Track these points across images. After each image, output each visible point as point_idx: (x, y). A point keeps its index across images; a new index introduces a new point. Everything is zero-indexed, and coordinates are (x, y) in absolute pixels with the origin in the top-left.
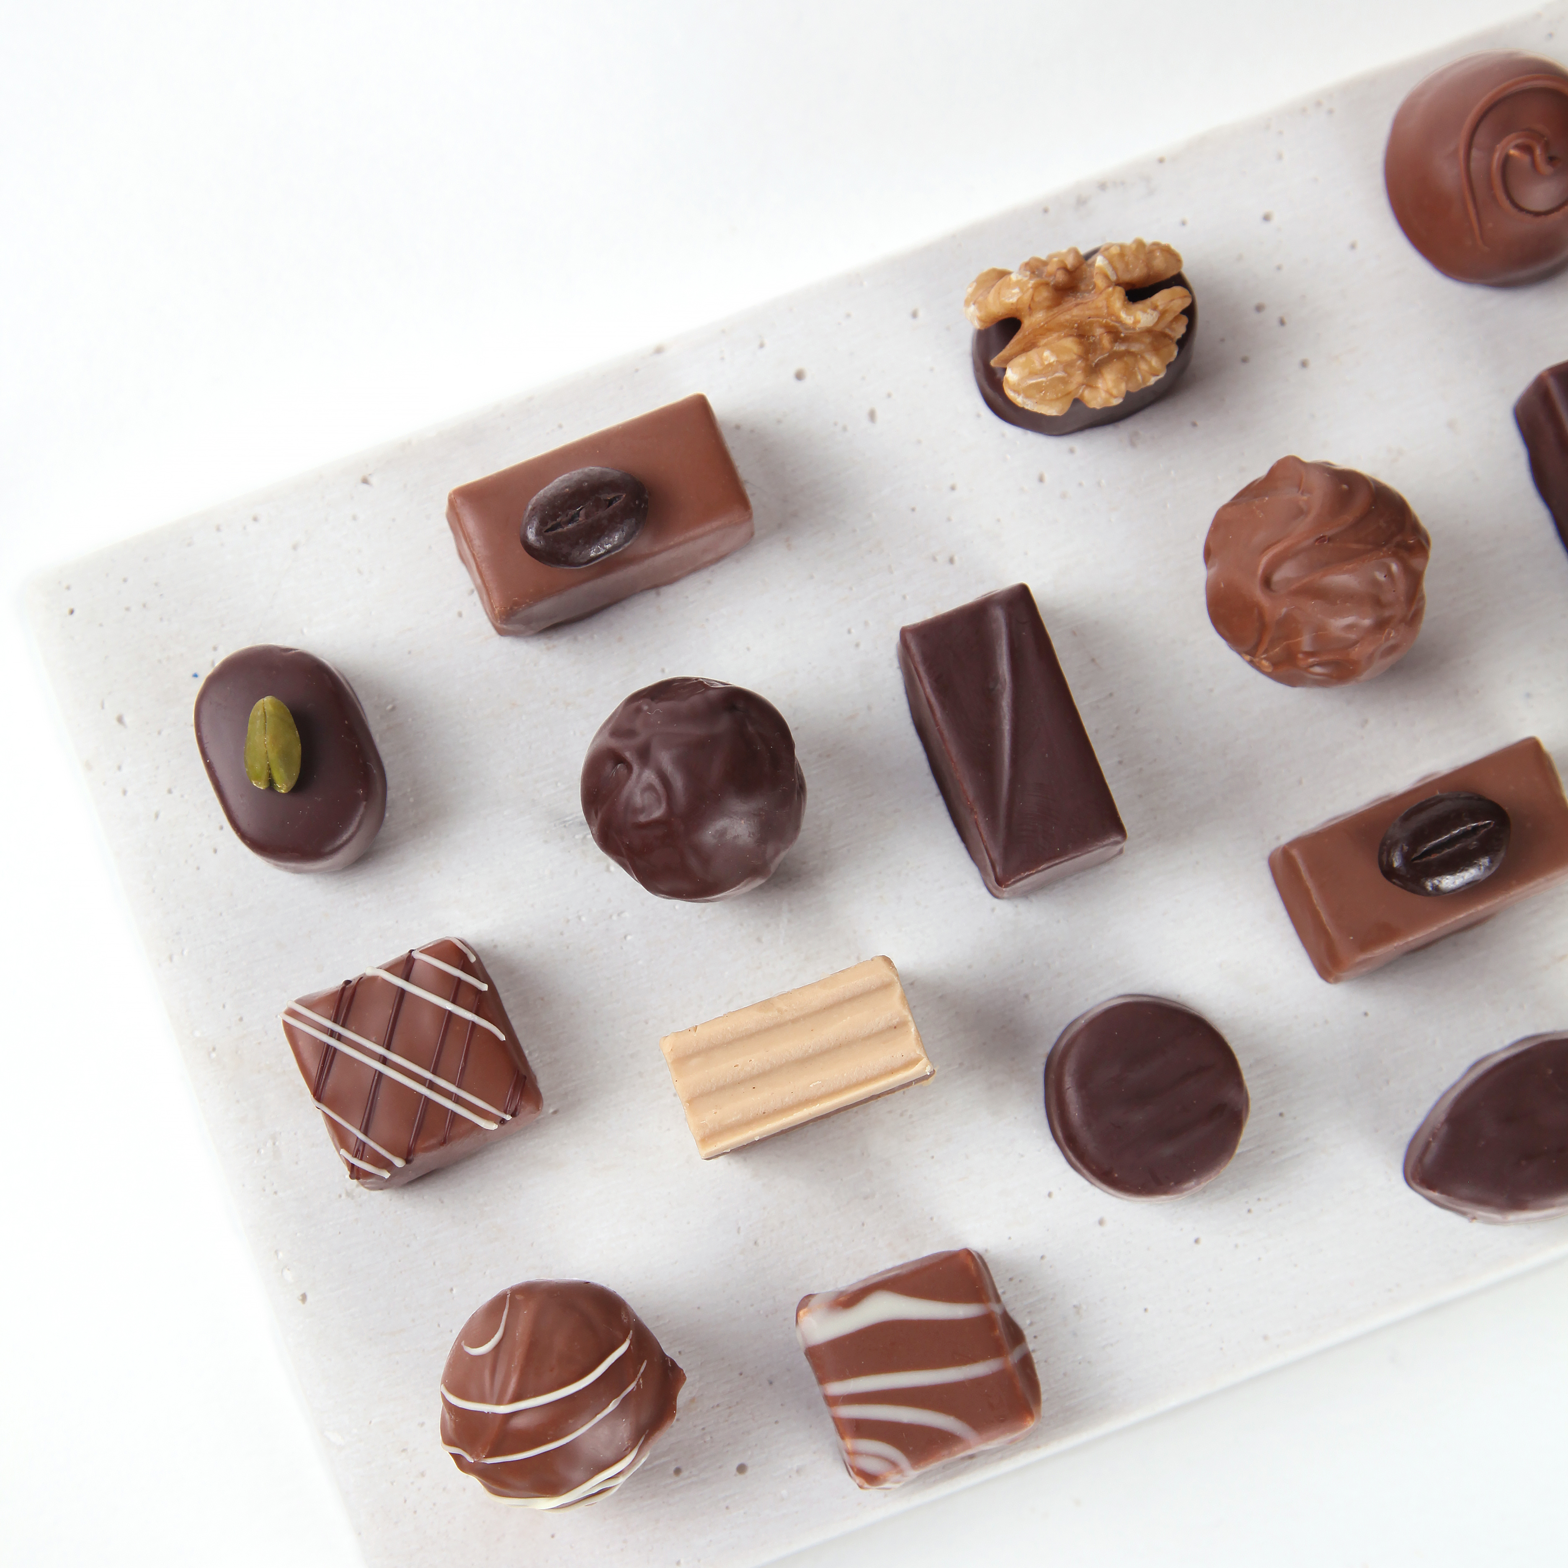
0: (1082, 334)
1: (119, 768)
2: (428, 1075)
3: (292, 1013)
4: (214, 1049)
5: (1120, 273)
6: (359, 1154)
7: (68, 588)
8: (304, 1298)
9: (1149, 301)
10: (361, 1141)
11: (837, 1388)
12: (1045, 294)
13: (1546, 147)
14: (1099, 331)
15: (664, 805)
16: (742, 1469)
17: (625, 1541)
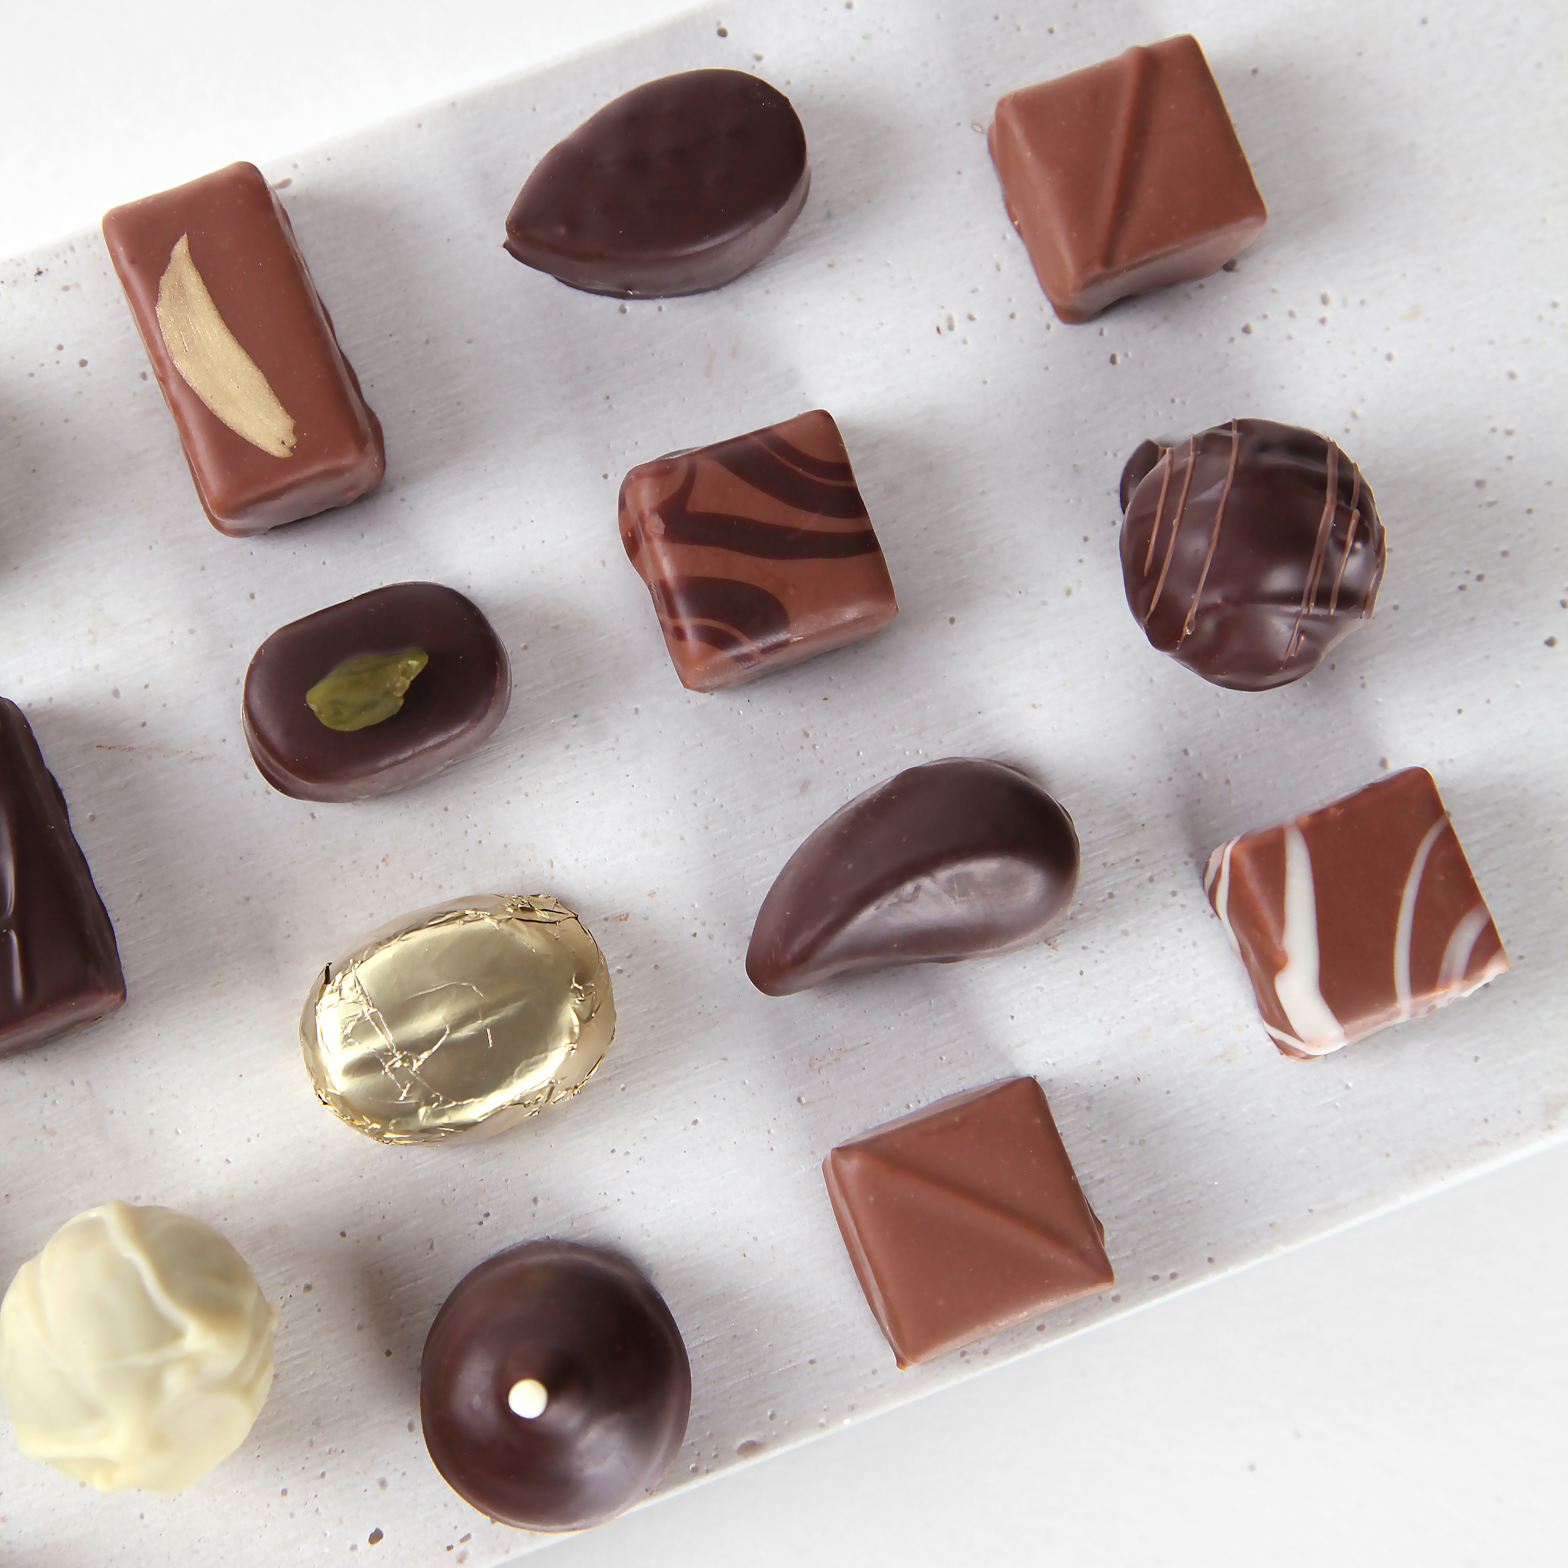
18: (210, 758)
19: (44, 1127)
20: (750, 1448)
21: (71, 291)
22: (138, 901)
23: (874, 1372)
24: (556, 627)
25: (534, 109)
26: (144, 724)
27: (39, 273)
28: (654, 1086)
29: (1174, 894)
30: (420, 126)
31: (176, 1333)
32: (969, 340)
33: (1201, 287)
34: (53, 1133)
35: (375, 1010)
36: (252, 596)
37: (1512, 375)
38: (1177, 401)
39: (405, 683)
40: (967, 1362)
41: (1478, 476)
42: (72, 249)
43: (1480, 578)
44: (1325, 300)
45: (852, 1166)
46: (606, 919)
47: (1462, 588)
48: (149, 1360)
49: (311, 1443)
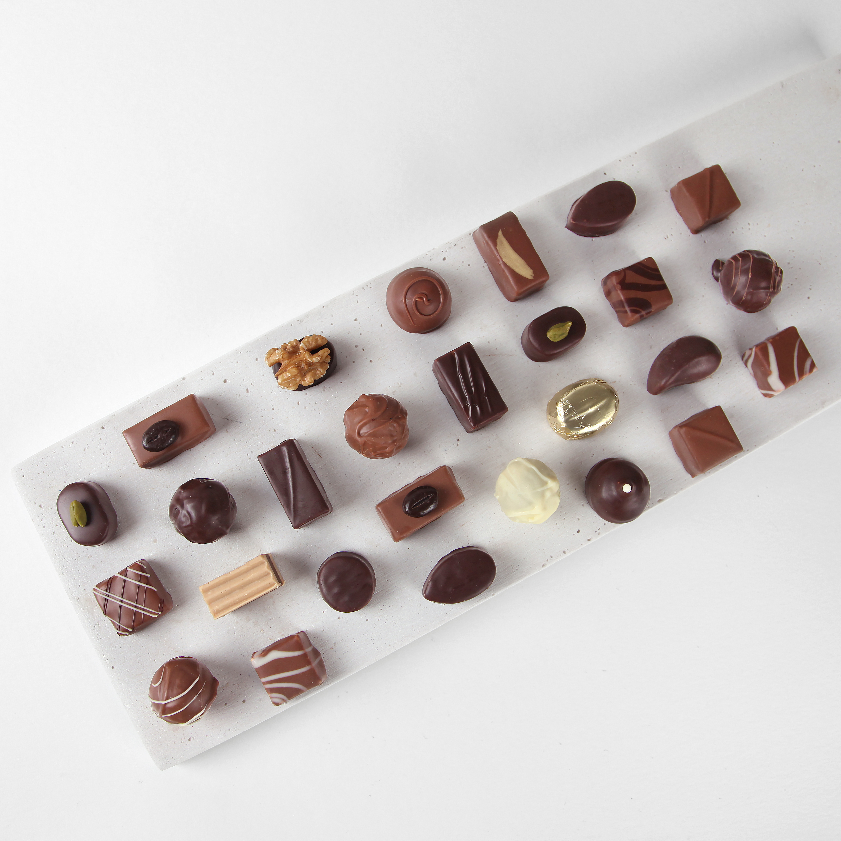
0: (298, 366)
1: (42, 520)
2: (135, 604)
3: (94, 589)
4: (78, 599)
5: (308, 346)
6: (118, 629)
7: (22, 470)
8: (113, 667)
9: (317, 354)
10: (119, 625)
11: (264, 680)
12: (286, 356)
13: (427, 297)
14: (303, 364)
15: (190, 521)
16: (244, 701)
17: (213, 726)
18: (513, 355)
19: (488, 446)
20: (660, 501)
21: (464, 248)
22: (502, 391)
23: (685, 480)
24: (589, 316)
25: (565, 195)
26: (496, 349)
27: (455, 245)
28: (627, 420)
29: (736, 363)
30: (539, 202)
31: (545, 483)
32: (672, 240)
33: (722, 223)
34: (490, 447)
35: (572, 406)
36: (517, 316)
37: (792, 238)
38: (720, 250)
39: (568, 328)
40: (706, 475)
41: (788, 262)
42: (462, 239)
43: (792, 285)
44: (749, 224)
45: (676, 432)
46: (610, 383)
47: (788, 287)
48: (540, 490)
49: (561, 512)
